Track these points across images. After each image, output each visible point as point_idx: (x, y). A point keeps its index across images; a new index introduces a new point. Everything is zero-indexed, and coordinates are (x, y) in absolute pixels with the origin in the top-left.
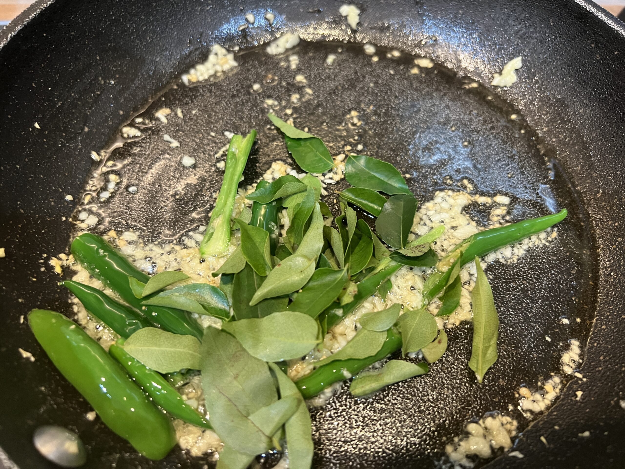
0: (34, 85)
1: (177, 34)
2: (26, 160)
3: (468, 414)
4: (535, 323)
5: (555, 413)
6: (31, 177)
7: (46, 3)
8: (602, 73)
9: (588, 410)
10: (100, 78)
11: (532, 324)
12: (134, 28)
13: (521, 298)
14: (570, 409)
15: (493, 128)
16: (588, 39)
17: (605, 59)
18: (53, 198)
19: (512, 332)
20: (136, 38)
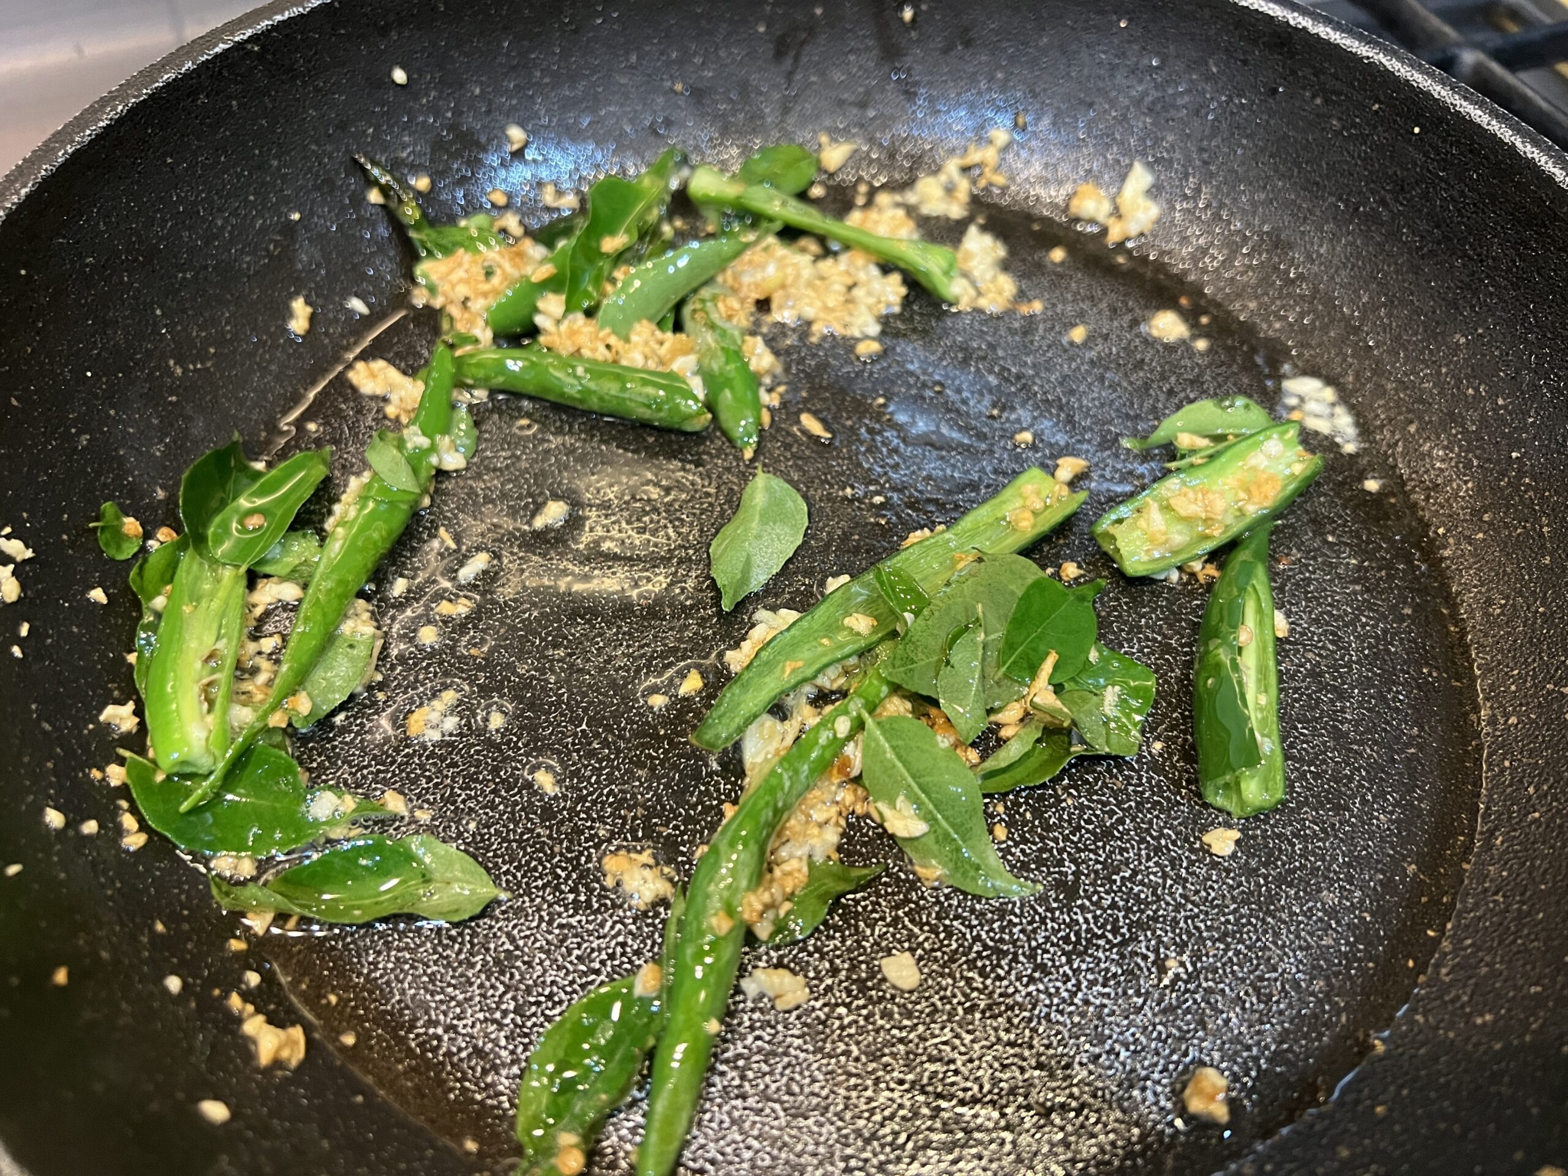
0: (14, 402)
4: (1361, 743)
5: (1469, 942)
6: (51, 636)
7: (17, 193)
8: (1352, 157)
9: (1541, 915)
10: (172, 362)
11: (1355, 747)
12: (232, 225)
13: (1315, 692)
14: (1501, 924)
16: (1304, 88)
17: (1354, 125)
19: (1316, 776)
20: (242, 251)
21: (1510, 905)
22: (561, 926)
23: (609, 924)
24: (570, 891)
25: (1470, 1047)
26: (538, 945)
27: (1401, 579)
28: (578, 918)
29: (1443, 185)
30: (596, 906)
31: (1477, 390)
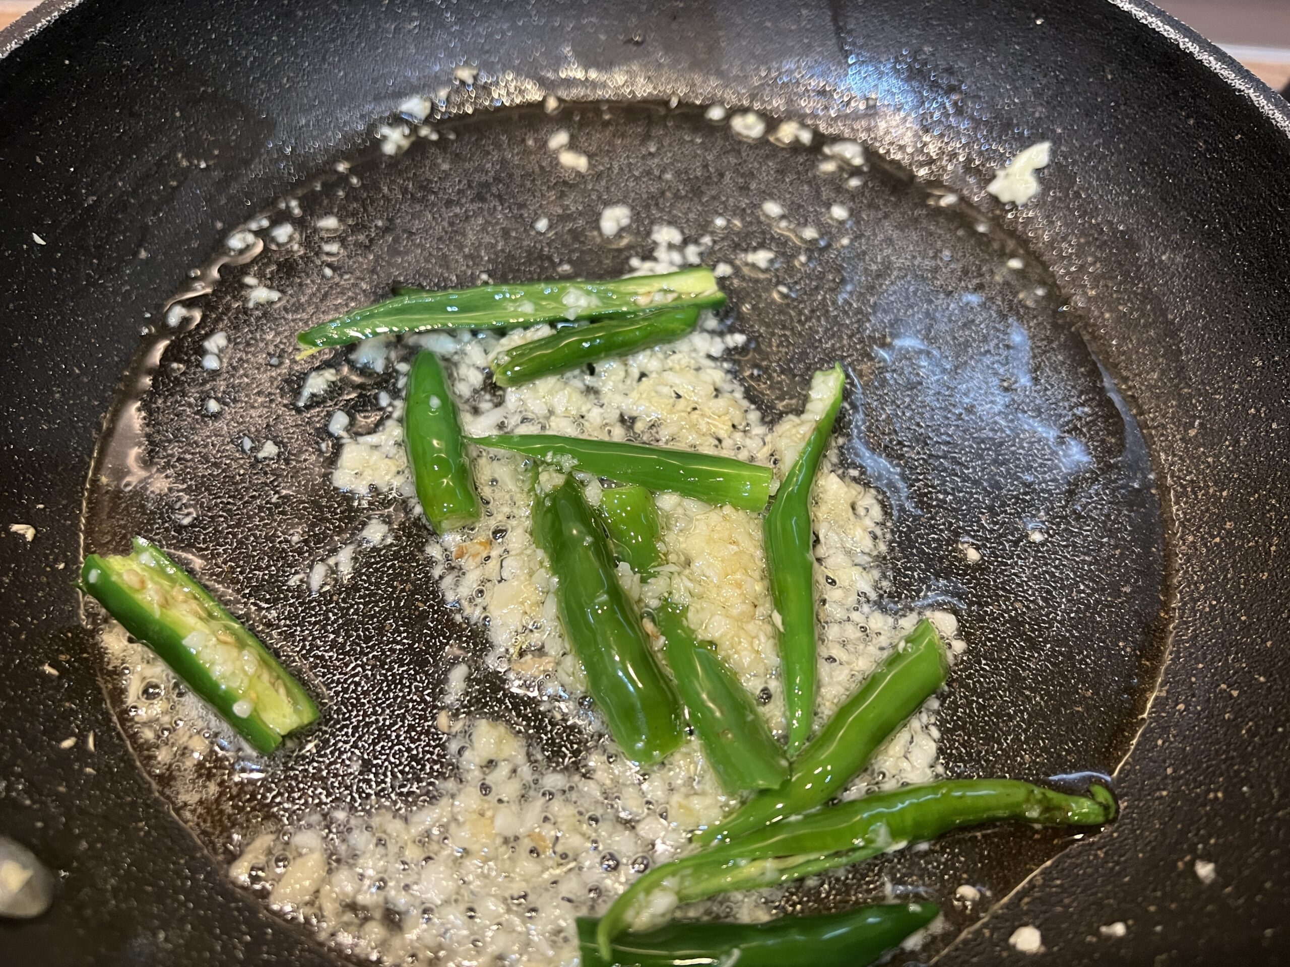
0: (38, 160)
1: (346, 75)
2: (11, 306)
3: (871, 874)
5: (1058, 882)
6: (18, 341)
8: (1210, 179)
9: (1127, 879)
10: (180, 155)
11: (1028, 693)
12: (255, 57)
13: (1009, 636)
14: (1091, 876)
16: (1182, 108)
17: (1216, 150)
18: (59, 386)
19: (981, 708)
20: (259, 79)
21: (1107, 862)
23: (352, 665)
24: (333, 632)
29: (1279, 219)
31: (1258, 410)
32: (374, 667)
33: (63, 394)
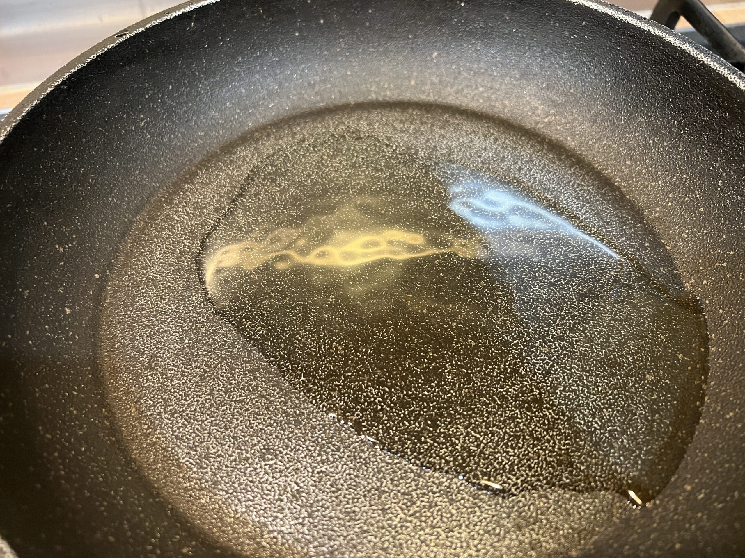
9: (741, 365)
10: (57, 246)
12: (70, 174)
15: (496, 140)
16: (550, 21)
17: (575, 33)
18: (72, 406)
20: (77, 186)
21: (726, 363)
22: (318, 473)
23: (340, 466)
24: (318, 456)
25: (727, 429)
26: (310, 484)
27: (640, 231)
28: (325, 467)
29: (620, 53)
30: (332, 460)
32: (351, 461)
33: (77, 410)
